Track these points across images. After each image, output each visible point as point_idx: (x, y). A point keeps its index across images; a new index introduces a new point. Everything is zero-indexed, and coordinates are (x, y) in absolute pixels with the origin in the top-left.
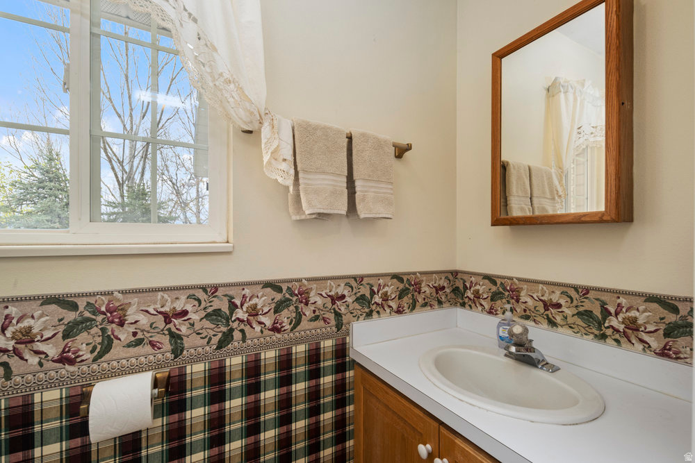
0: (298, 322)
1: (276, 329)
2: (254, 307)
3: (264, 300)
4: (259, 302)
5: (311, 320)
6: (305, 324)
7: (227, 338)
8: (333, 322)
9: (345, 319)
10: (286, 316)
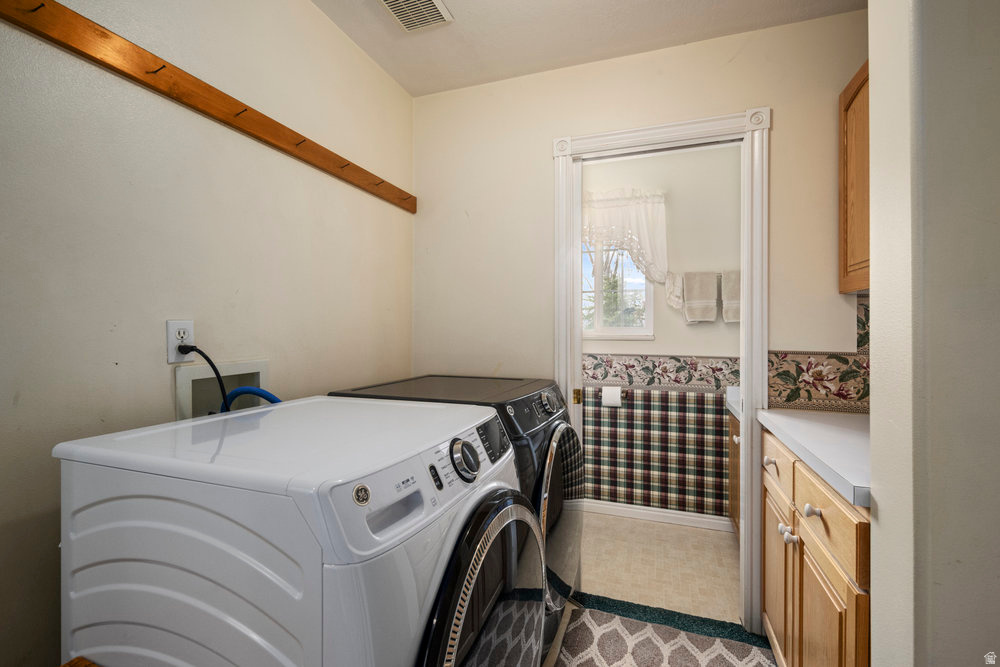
0: (690, 379)
1: (677, 381)
2: (665, 368)
3: (671, 365)
4: (668, 366)
5: (698, 380)
6: (694, 381)
7: (651, 381)
8: (713, 383)
9: (722, 383)
10: (683, 375)
